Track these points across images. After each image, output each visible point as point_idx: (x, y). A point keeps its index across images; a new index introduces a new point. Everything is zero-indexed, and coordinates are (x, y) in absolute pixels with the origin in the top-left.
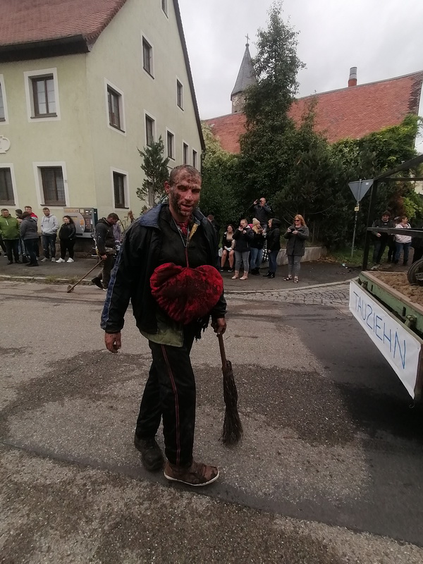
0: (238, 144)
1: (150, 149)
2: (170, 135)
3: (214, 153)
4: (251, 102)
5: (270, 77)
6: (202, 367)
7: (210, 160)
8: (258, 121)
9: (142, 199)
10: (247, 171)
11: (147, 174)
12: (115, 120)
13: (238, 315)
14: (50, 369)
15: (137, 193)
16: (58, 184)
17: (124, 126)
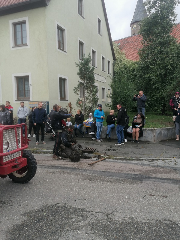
0: (138, 55)
1: (83, 62)
2: (94, 52)
3: (121, 61)
4: (146, 28)
5: (158, 12)
6: (130, 221)
7: (119, 67)
8: (151, 40)
9: (77, 94)
10: (144, 73)
11: (81, 78)
12: (61, 45)
13: (149, 178)
14: (25, 218)
15: (74, 90)
16: (26, 86)
17: (66, 49)
